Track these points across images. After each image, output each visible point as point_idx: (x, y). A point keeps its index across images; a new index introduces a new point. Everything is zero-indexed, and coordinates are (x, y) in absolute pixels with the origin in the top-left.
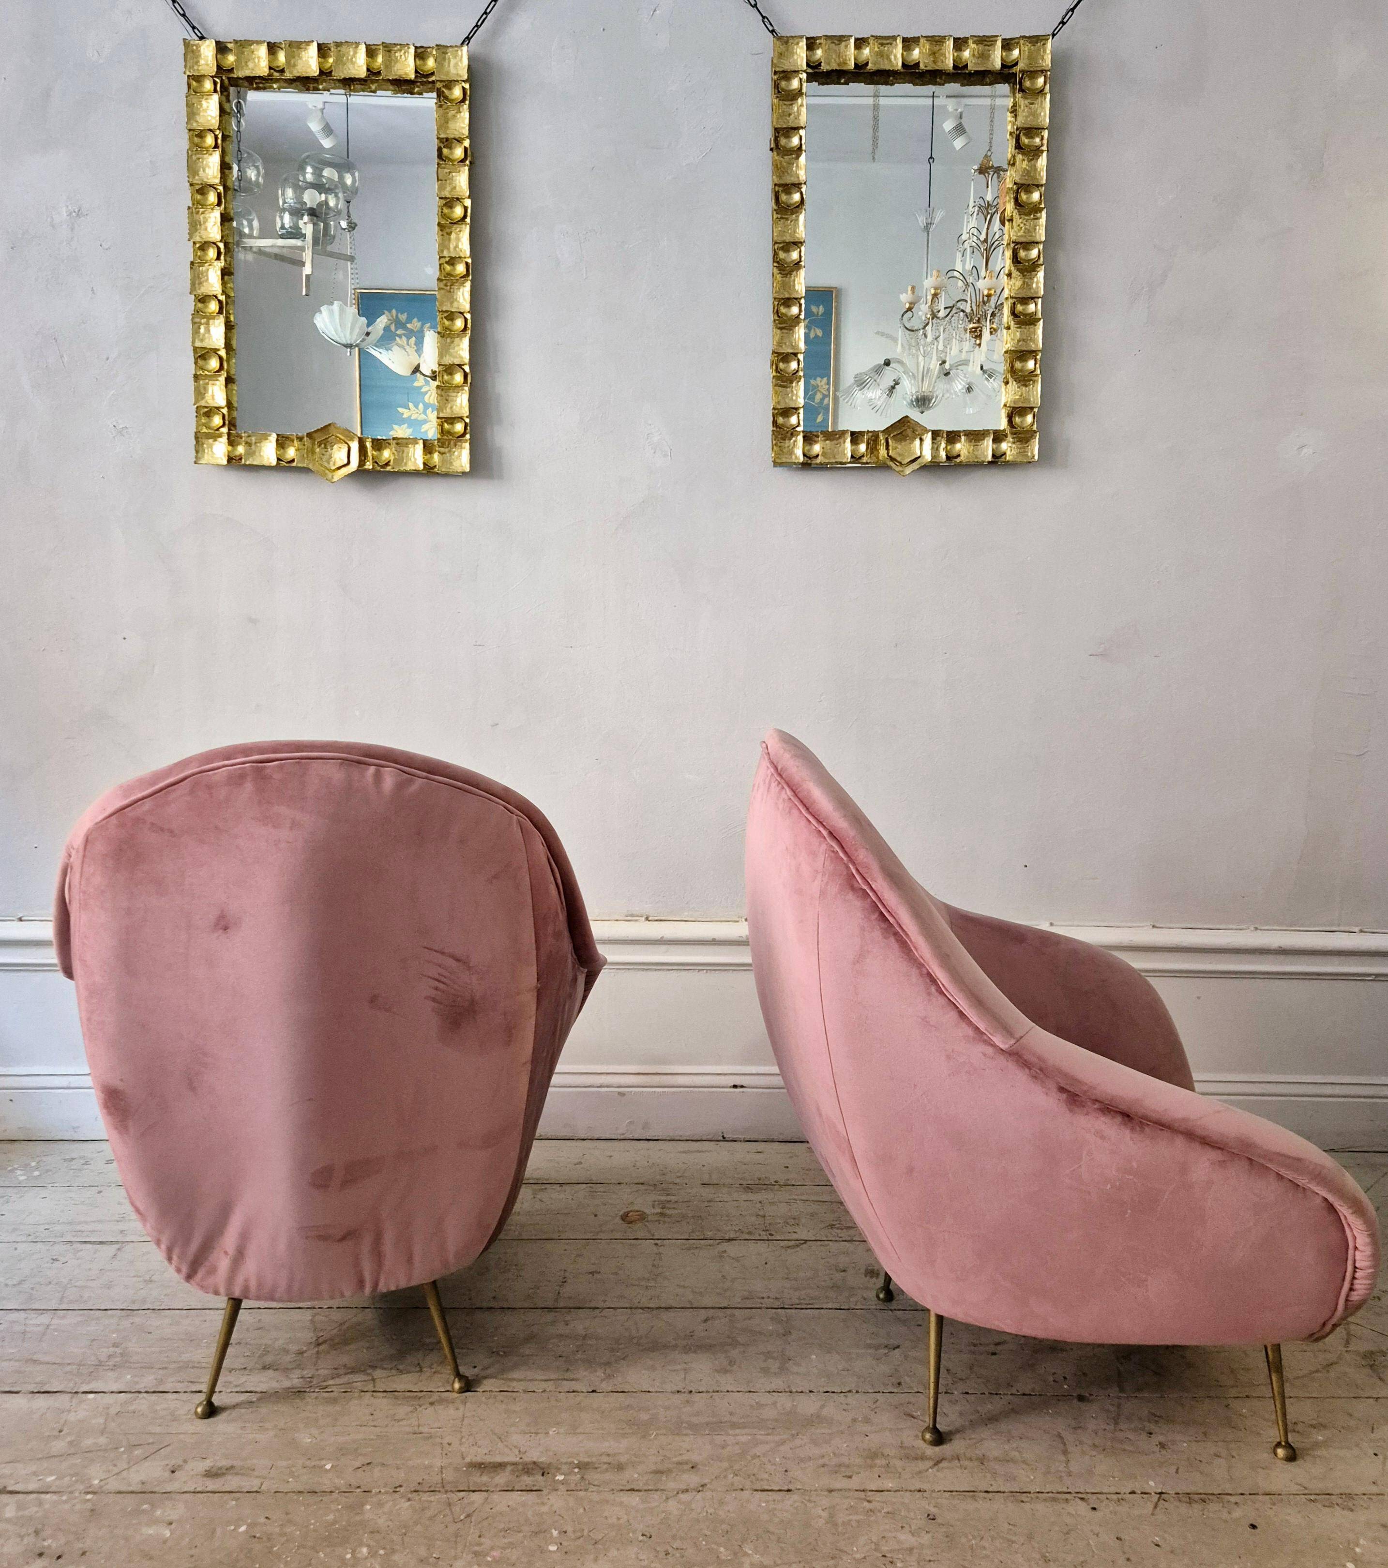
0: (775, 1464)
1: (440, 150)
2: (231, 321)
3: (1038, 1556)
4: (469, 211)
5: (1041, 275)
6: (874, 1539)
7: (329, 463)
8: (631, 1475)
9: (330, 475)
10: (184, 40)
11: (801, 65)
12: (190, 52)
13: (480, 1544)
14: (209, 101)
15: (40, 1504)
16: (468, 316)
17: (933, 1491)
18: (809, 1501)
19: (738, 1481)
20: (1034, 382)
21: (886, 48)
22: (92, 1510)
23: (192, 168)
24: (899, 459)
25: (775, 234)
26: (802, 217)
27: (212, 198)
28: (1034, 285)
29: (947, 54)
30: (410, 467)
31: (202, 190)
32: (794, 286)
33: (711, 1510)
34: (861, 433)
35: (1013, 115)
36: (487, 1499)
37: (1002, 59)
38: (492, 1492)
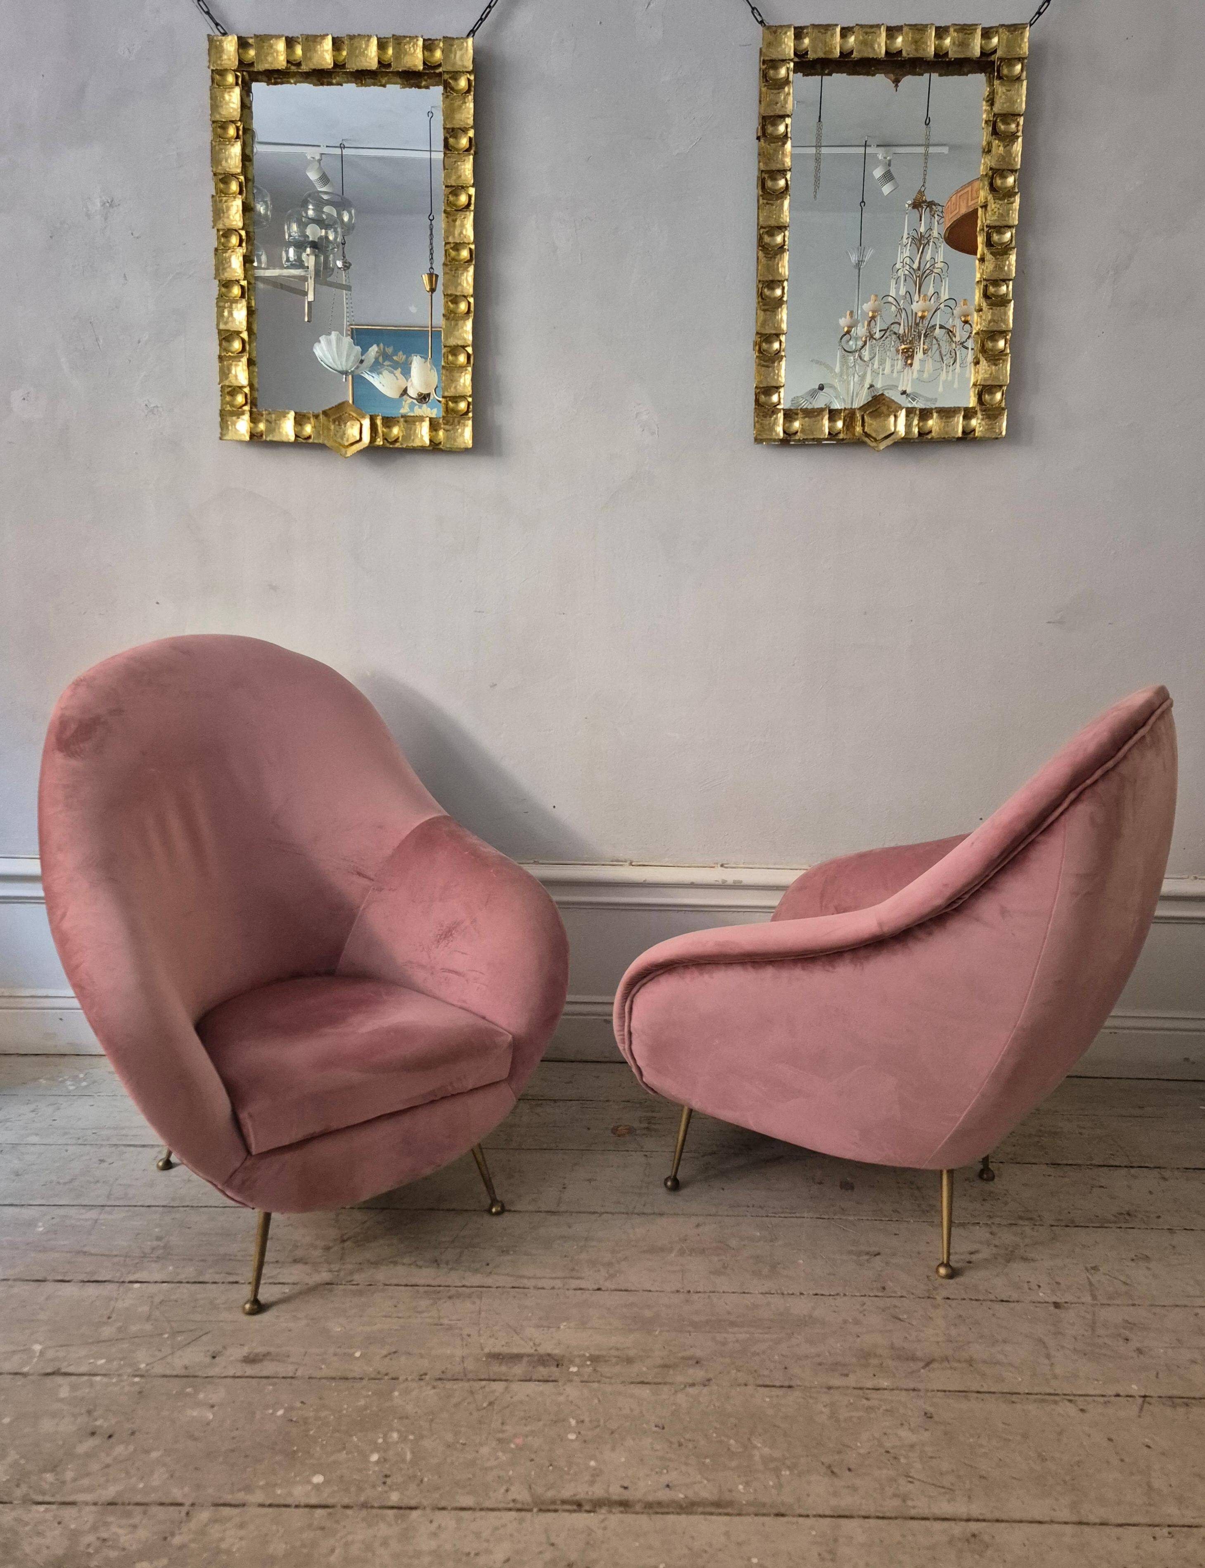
0: (775, 1362)
1: (446, 140)
2: (252, 307)
3: (1035, 1456)
4: (473, 199)
5: (1013, 258)
6: (877, 1435)
7: (342, 439)
8: (640, 1368)
9: (343, 450)
10: (209, 35)
11: (789, 54)
12: (214, 47)
13: (503, 1431)
14: (232, 94)
15: (92, 1385)
16: (471, 300)
17: (927, 1391)
18: (811, 1397)
19: (743, 1376)
20: (1004, 361)
21: (870, 37)
22: (140, 1392)
23: (216, 158)
24: (875, 435)
25: (761, 219)
26: (786, 203)
27: (234, 187)
28: (1006, 268)
29: (929, 43)
30: (417, 443)
31: (224, 179)
32: (778, 269)
33: (717, 1404)
34: (839, 411)
35: (989, 104)
36: (506, 1388)
37: (981, 48)
38: (511, 1381)
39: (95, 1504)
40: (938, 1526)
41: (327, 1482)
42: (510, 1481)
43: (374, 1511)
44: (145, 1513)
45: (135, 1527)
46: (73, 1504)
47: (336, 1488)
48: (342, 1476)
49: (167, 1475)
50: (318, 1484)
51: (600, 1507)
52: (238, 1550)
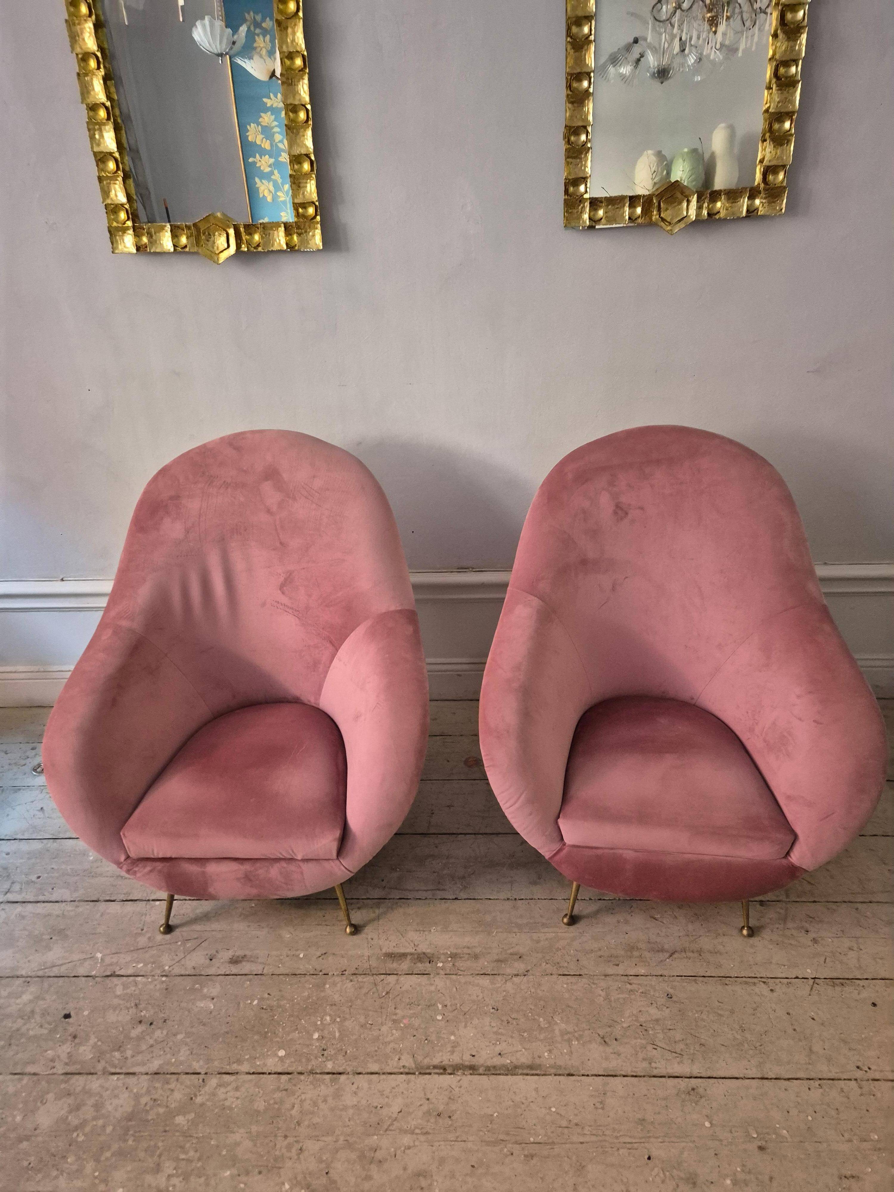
0: (570, 956)
2: (118, 124)
3: (737, 1027)
5: (804, 37)
6: (635, 1012)
7: (213, 248)
8: (484, 963)
9: (215, 258)
13: (396, 1014)
15: (136, 984)
16: (309, 107)
17: (670, 976)
18: (593, 983)
19: (549, 968)
20: (788, 142)
22: (167, 989)
24: (668, 220)
28: (798, 47)
30: (276, 247)
32: (585, 60)
33: (533, 990)
34: (638, 197)
36: (398, 980)
38: (400, 975)
39: (147, 1074)
40: (671, 1082)
41: (287, 1055)
42: (401, 1052)
43: (318, 1076)
44: (177, 1080)
45: (172, 1090)
46: (134, 1074)
47: (293, 1060)
48: (296, 1051)
49: (188, 1052)
50: (282, 1056)
51: (458, 1071)
52: (236, 1106)
